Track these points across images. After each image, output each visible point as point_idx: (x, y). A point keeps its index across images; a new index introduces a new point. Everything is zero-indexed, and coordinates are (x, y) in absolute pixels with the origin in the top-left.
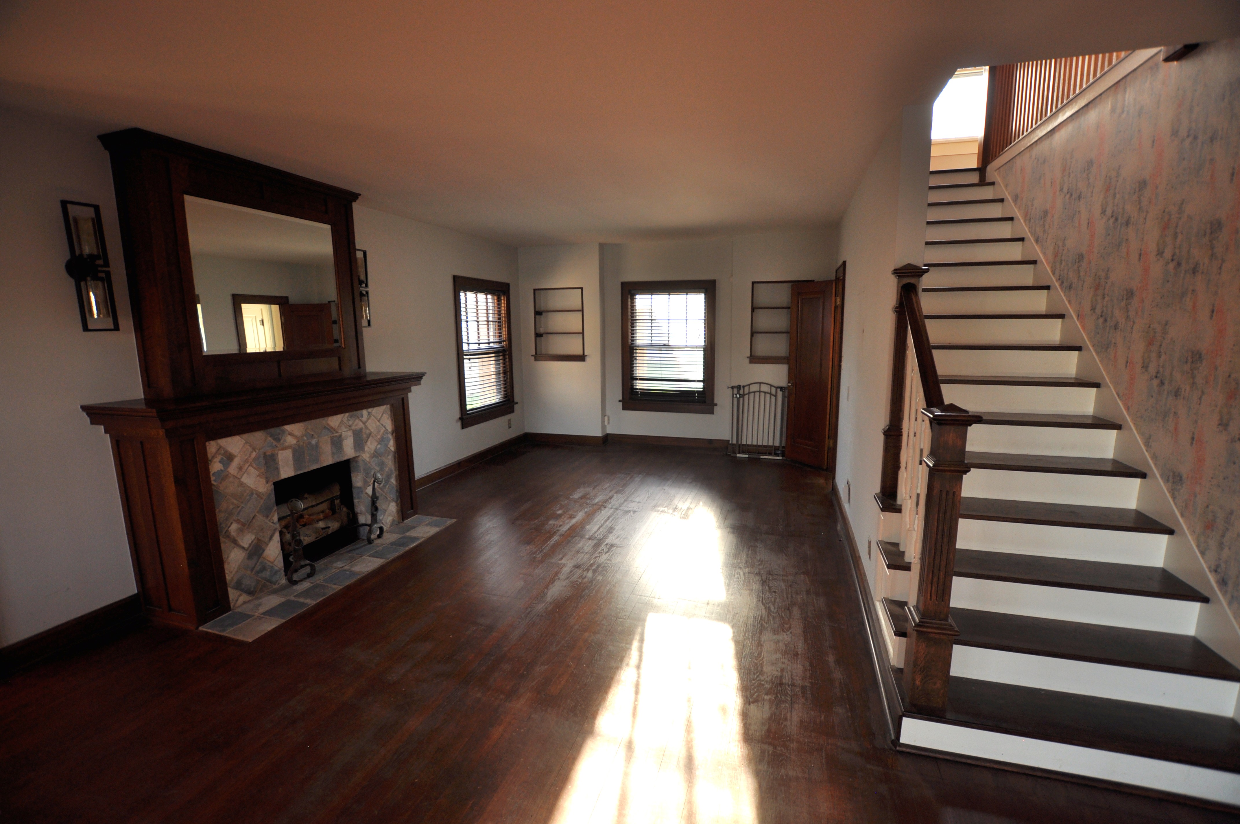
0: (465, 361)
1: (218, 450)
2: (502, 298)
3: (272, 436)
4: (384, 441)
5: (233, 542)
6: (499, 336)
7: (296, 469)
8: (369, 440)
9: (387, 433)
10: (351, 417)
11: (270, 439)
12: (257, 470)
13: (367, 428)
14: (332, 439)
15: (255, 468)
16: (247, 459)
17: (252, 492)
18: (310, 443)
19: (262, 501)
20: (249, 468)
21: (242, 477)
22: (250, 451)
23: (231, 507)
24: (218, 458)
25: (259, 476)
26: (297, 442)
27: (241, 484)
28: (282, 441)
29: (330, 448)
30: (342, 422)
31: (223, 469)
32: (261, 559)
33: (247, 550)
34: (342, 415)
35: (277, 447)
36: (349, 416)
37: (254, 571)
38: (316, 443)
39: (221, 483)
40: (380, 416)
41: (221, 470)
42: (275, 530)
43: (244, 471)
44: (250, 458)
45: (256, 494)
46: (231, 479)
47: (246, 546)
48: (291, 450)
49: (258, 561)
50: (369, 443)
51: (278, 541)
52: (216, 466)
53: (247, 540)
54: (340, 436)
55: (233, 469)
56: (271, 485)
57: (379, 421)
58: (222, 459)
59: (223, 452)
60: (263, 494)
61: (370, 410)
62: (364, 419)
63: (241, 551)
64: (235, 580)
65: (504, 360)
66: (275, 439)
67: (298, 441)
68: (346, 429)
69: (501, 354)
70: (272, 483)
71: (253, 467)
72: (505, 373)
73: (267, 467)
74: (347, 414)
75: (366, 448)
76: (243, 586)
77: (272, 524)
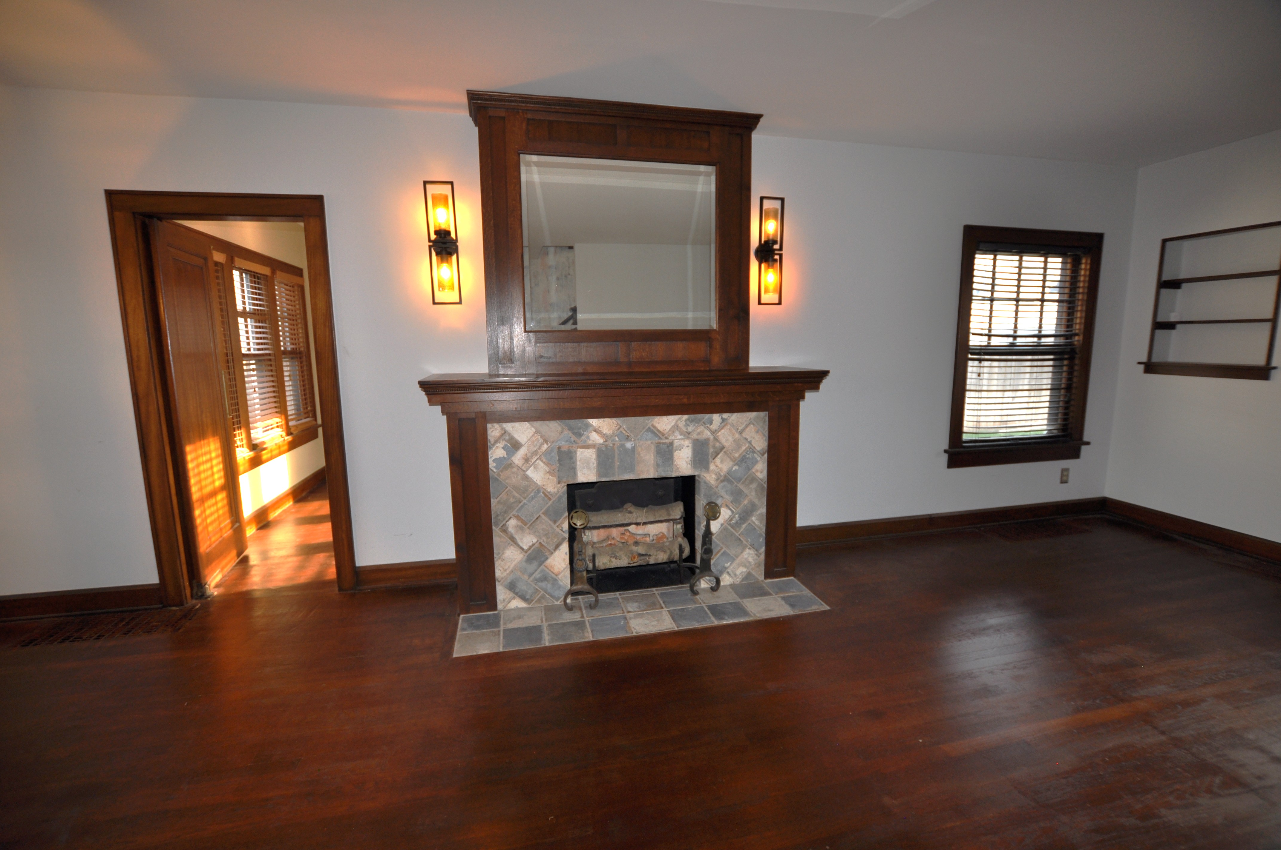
0: (970, 363)
1: (502, 435)
2: (1084, 261)
3: (571, 429)
4: (746, 462)
5: (510, 538)
6: (1068, 326)
7: (599, 474)
8: (719, 456)
9: (754, 452)
10: (692, 421)
11: (567, 432)
12: (548, 466)
13: (716, 439)
14: (658, 445)
15: (544, 463)
16: (536, 451)
17: (539, 490)
18: (623, 446)
19: (551, 502)
20: (537, 462)
21: (527, 470)
22: (540, 442)
23: (512, 500)
24: (501, 444)
25: (549, 472)
26: (604, 441)
27: (526, 478)
28: (583, 437)
29: (652, 457)
30: (676, 427)
31: (506, 456)
32: (542, 567)
33: (526, 552)
34: (677, 417)
35: (576, 443)
36: (688, 419)
37: (533, 577)
38: (634, 448)
39: (502, 472)
40: (743, 426)
41: (504, 457)
42: (564, 539)
43: (531, 464)
44: (539, 451)
45: (543, 493)
46: (515, 470)
47: (525, 548)
48: (594, 450)
49: (538, 568)
50: (718, 460)
51: (566, 553)
52: (496, 453)
53: (528, 540)
54: (671, 444)
55: (518, 458)
56: (563, 487)
57: (741, 433)
58: (506, 445)
59: (507, 438)
60: (551, 495)
61: (725, 416)
62: (714, 426)
63: (519, 551)
64: (509, 581)
65: (1071, 367)
66: (574, 434)
67: (606, 441)
68: (680, 437)
69: (1066, 356)
70: (566, 484)
71: (542, 461)
72: (1069, 388)
73: (560, 464)
74: (685, 417)
75: (712, 467)
76: (517, 590)
77: (560, 532)
